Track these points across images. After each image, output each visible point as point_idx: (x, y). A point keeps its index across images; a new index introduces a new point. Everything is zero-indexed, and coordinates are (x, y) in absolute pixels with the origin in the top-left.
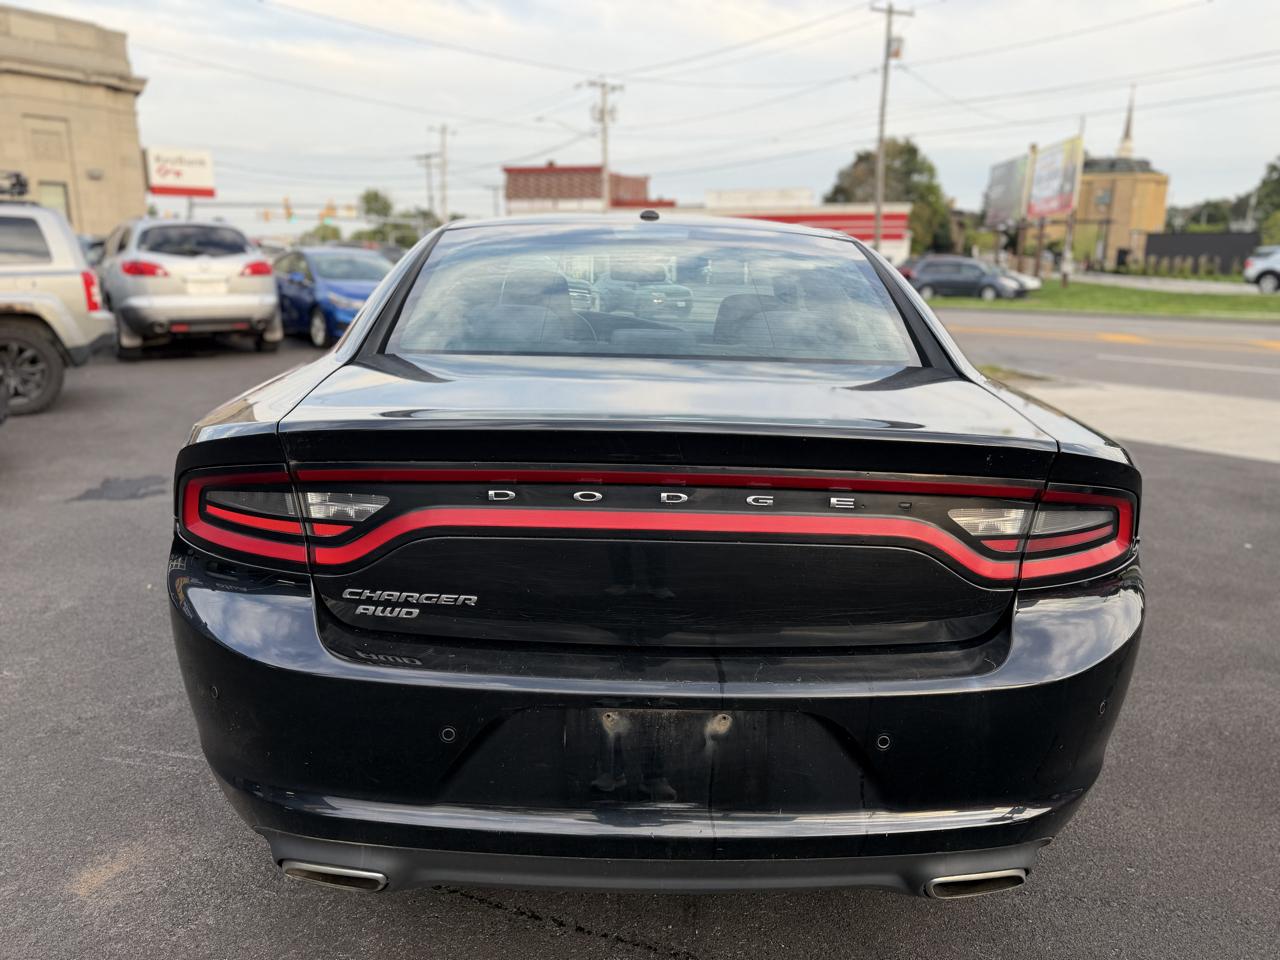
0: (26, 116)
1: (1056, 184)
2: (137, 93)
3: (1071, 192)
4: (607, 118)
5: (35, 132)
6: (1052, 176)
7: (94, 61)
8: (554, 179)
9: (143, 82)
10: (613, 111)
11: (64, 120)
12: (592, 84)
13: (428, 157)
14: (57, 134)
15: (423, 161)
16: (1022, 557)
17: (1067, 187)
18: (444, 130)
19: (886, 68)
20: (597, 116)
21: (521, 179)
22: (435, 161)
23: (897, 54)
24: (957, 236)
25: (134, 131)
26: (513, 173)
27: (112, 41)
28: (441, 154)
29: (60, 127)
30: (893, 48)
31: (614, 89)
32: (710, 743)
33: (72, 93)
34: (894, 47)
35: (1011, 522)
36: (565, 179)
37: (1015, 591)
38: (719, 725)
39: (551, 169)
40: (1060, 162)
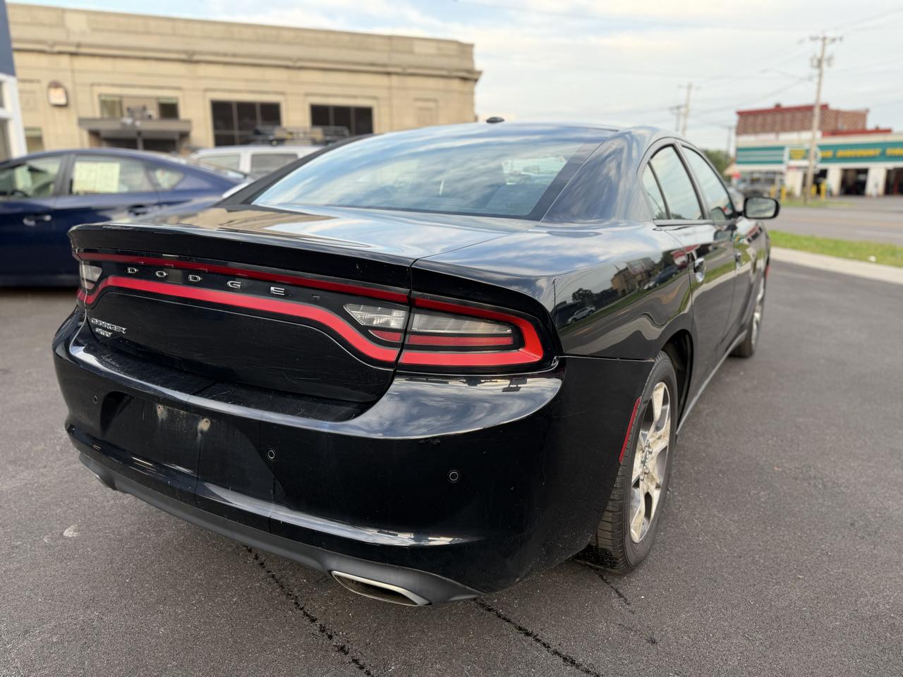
0: (417, 99)
2: (476, 80)
4: (825, 65)
5: (420, 109)
7: (455, 63)
8: (779, 117)
9: (480, 73)
10: (830, 59)
11: (435, 101)
12: (814, 39)
13: (678, 108)
14: (429, 109)
15: (676, 111)
16: (403, 346)
18: (690, 87)
20: (815, 63)
21: (751, 119)
22: (683, 110)
25: (472, 104)
26: (743, 115)
27: (465, 50)
28: (686, 106)
29: (432, 105)
31: (834, 40)
32: (199, 435)
33: (441, 83)
35: (395, 319)
36: (788, 116)
37: (395, 371)
38: (204, 425)
39: (778, 109)
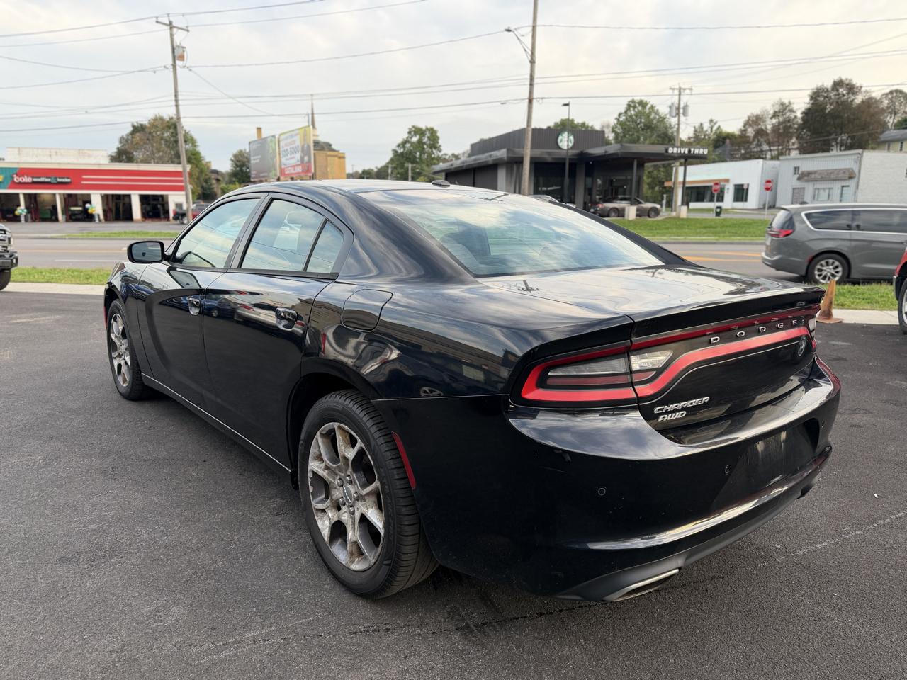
1: (298, 156)
3: (309, 161)
6: (294, 151)
17: (306, 159)
19: (174, 66)
23: (182, 58)
24: (216, 188)
30: (177, 54)
32: (783, 444)
34: (178, 52)
38: (783, 435)
40: (298, 141)
